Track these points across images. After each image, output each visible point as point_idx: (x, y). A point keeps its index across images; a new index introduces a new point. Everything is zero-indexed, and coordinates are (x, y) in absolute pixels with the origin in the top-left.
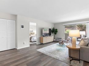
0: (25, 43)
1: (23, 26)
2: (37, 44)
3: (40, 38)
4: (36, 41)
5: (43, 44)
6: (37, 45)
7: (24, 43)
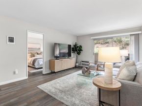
0: (17, 72)
1: (13, 38)
2: (44, 73)
3: (50, 61)
4: (42, 68)
5: (54, 72)
6: (44, 75)
7: (14, 73)
